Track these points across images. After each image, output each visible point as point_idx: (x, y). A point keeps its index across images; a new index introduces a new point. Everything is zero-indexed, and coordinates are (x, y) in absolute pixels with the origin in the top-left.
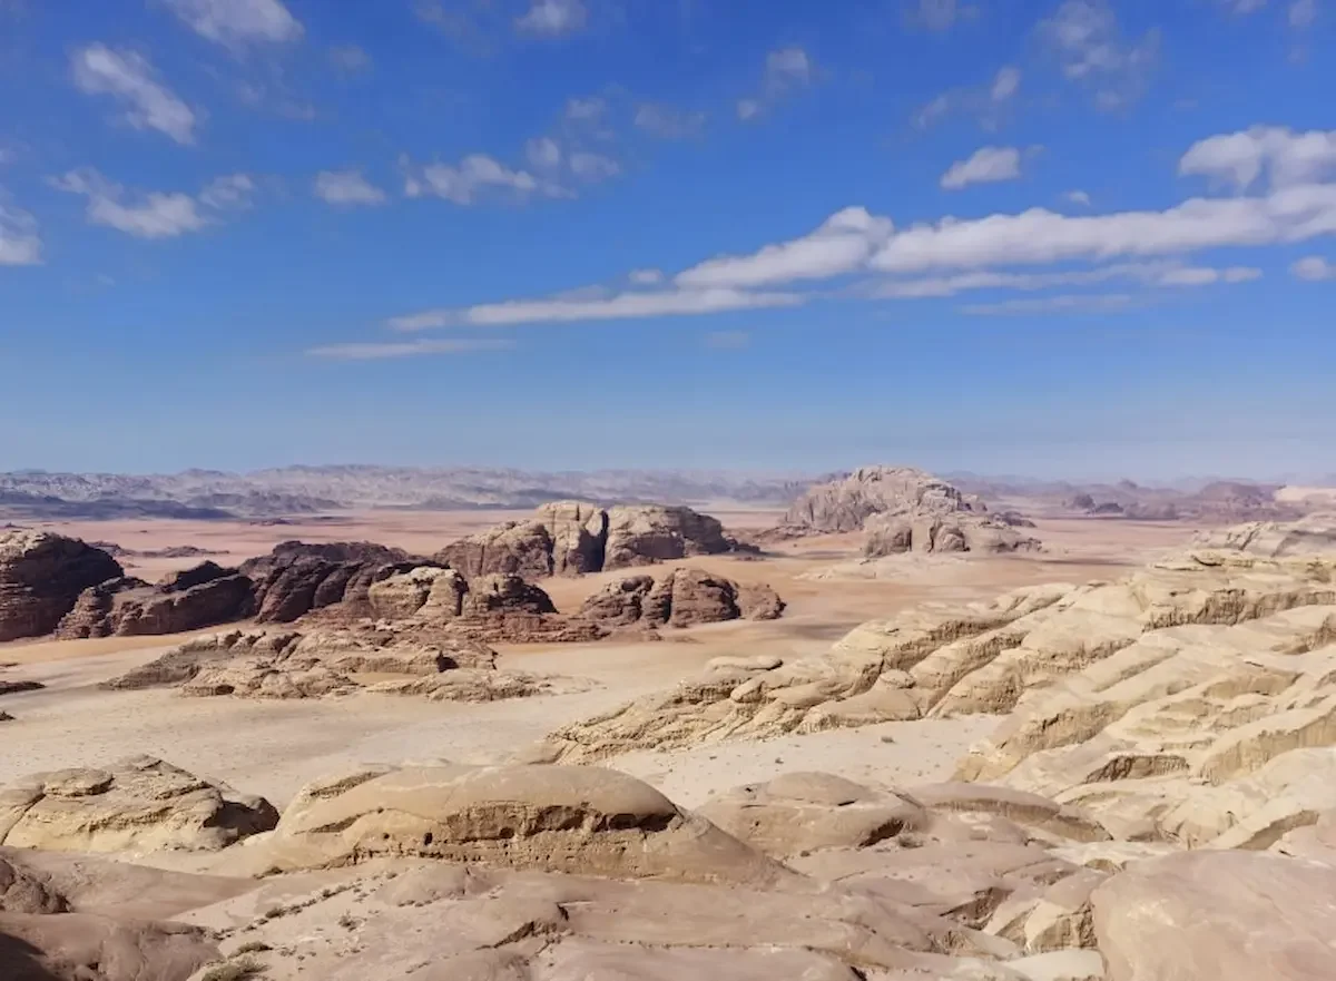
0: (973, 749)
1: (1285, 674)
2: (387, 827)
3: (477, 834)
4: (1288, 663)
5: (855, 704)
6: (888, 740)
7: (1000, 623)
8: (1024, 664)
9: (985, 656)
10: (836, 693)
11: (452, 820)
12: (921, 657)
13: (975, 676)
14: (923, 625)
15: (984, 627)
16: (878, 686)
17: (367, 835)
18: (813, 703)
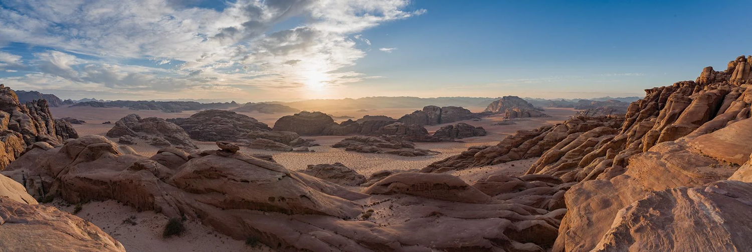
0: (532, 165)
1: (596, 142)
2: (398, 186)
3: (419, 189)
4: (595, 139)
5: (505, 157)
6: (513, 165)
7: (539, 135)
8: (544, 144)
9: (535, 143)
10: (501, 155)
11: (413, 185)
12: (521, 144)
13: (533, 148)
14: (521, 136)
15: (534, 136)
16: (510, 152)
17: (394, 187)
18: (495, 157)
